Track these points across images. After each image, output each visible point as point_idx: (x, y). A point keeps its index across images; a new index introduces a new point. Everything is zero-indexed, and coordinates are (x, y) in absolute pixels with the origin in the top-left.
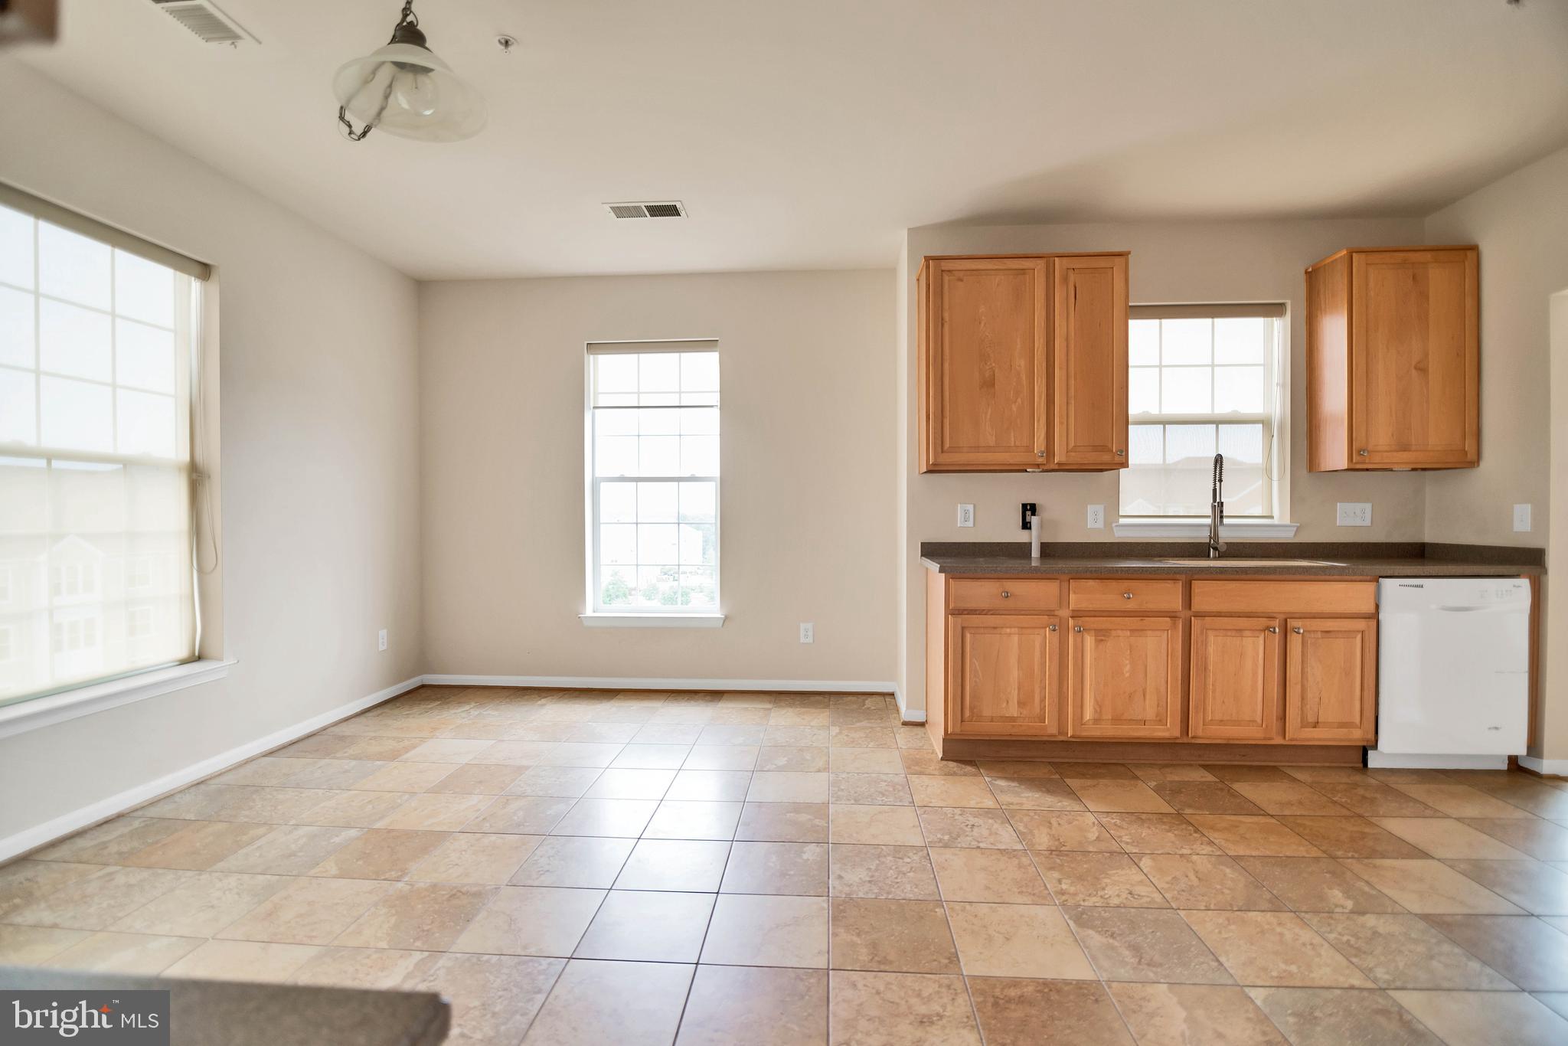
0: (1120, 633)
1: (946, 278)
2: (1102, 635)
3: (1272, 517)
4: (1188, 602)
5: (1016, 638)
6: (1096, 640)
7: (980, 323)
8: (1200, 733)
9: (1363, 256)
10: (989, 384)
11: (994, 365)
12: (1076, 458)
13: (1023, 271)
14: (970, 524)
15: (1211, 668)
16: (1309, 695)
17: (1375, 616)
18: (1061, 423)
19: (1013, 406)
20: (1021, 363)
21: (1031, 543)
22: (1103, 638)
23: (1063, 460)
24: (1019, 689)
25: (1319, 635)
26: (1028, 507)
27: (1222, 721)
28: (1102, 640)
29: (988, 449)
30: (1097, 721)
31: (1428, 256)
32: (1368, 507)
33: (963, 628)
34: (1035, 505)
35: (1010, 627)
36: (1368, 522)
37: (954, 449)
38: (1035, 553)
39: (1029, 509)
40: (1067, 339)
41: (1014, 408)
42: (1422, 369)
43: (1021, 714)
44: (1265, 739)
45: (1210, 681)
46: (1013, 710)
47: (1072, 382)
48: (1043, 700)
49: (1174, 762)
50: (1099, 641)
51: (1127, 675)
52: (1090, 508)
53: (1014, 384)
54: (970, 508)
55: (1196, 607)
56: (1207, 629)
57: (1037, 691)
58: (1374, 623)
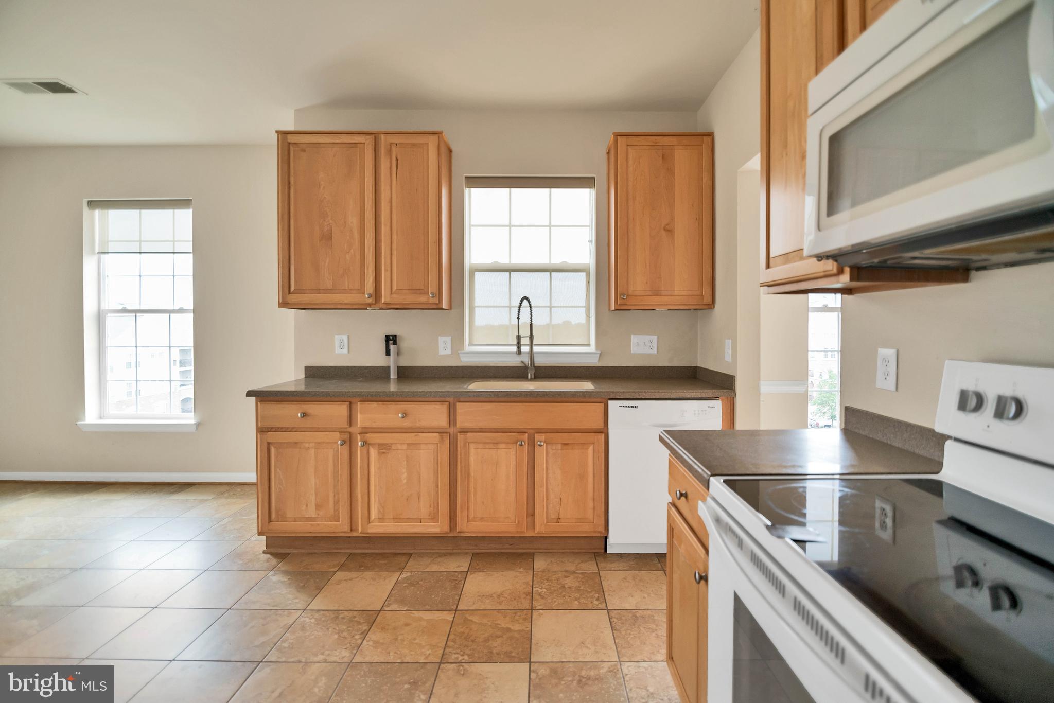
0: (399, 446)
1: (292, 148)
2: (384, 449)
3: (589, 345)
4: (452, 420)
5: (312, 451)
6: (379, 452)
7: (320, 187)
8: (465, 529)
9: (624, 138)
10: (328, 238)
11: (331, 221)
12: (398, 299)
13: (355, 145)
14: (345, 351)
15: (472, 474)
16: (552, 496)
17: (604, 431)
18: (386, 270)
19: (347, 256)
20: (354, 221)
21: (389, 367)
22: (384, 451)
23: (388, 300)
24: (316, 494)
25: (559, 446)
26: (391, 338)
27: (482, 518)
28: (384, 453)
29: (327, 291)
30: (381, 520)
31: (673, 140)
32: (655, 338)
33: (269, 444)
34: (395, 336)
35: (309, 443)
36: (654, 351)
37: (299, 291)
38: (393, 375)
39: (390, 340)
40: (391, 202)
41: (348, 257)
42: (669, 230)
43: (318, 514)
44: (517, 532)
45: (472, 485)
46: (312, 512)
47: (394, 237)
48: (336, 503)
49: (455, 551)
50: (381, 454)
51: (405, 481)
52: (441, 339)
53: (348, 237)
54: (345, 338)
55: (459, 424)
56: (469, 443)
57: (331, 495)
58: (603, 436)
